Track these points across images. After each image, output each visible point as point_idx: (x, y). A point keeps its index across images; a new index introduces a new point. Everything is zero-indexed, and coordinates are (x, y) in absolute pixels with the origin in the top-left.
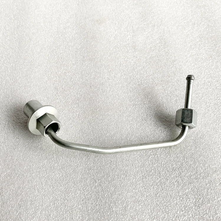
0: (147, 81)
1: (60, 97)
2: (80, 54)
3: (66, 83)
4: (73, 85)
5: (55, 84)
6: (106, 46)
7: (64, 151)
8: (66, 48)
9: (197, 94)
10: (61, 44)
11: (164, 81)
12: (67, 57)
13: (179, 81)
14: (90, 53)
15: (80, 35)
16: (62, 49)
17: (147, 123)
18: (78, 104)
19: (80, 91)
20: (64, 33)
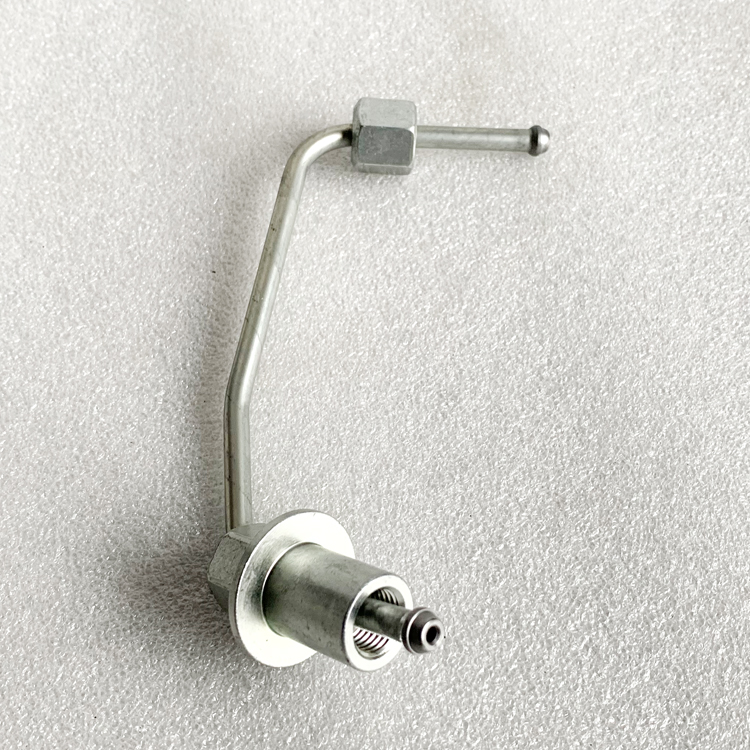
0: (458, 225)
1: (79, 328)
2: (161, 129)
3: (104, 261)
4: (137, 272)
5: (54, 270)
6: (274, 86)
7: (103, 568)
8: (97, 109)
9: (666, 266)
10: (75, 94)
11: (527, 220)
12: (107, 146)
13: (590, 214)
14: (207, 120)
15: (160, 46)
16: (82, 115)
17: (460, 408)
18: (161, 351)
19: (169, 295)
20: (89, 43)
